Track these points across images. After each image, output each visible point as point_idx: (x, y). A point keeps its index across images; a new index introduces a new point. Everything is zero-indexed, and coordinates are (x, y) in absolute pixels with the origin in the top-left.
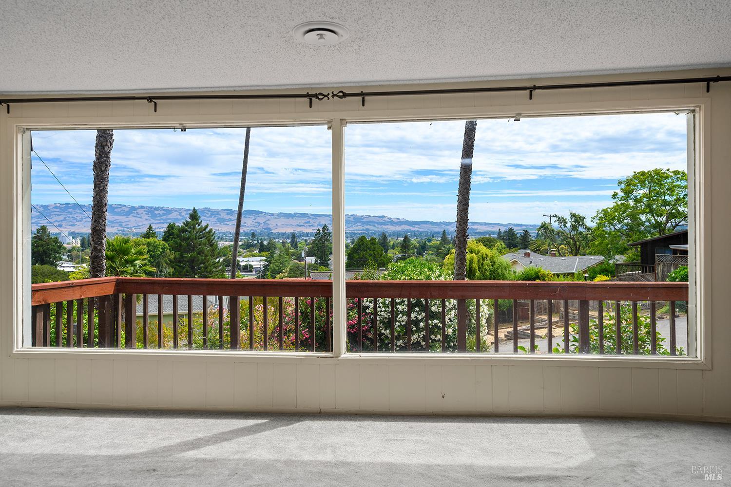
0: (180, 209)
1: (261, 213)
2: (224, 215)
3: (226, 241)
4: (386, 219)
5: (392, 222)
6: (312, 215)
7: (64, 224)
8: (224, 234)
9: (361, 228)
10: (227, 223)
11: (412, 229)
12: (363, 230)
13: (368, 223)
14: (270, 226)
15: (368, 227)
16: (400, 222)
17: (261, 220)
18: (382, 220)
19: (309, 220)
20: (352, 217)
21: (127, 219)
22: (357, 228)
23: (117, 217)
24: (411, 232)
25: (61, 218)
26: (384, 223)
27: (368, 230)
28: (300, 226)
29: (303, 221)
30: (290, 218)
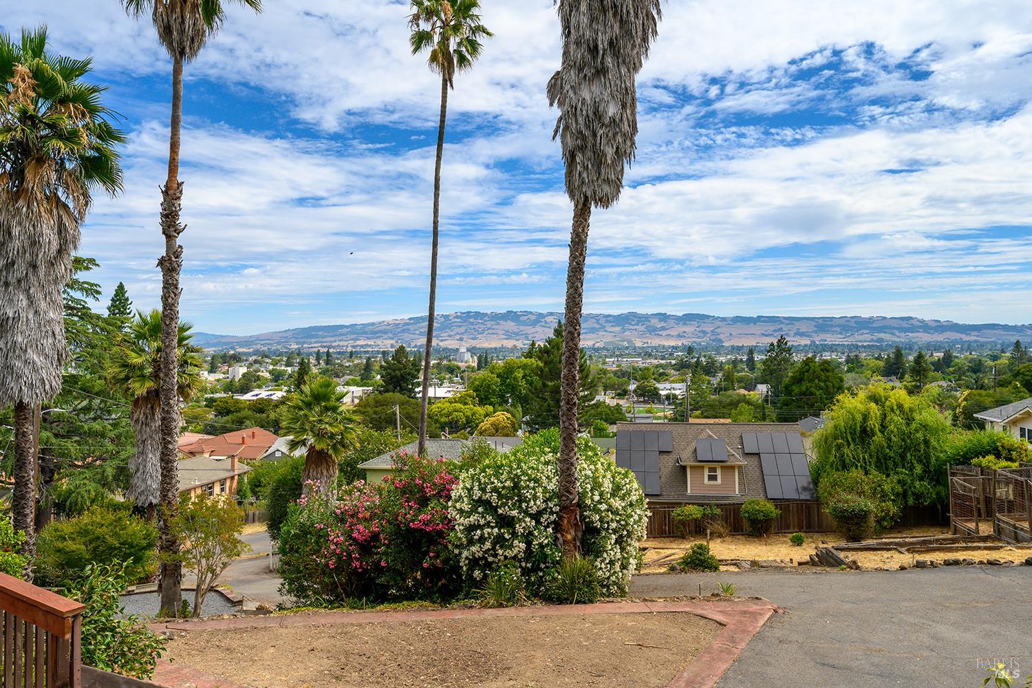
0: (598, 315)
1: (708, 317)
2: (655, 322)
3: (656, 359)
4: (915, 322)
5: (925, 326)
6: (785, 318)
7: (465, 337)
8: (655, 348)
9: (868, 337)
10: (660, 333)
11: (965, 338)
12: (872, 340)
13: (882, 329)
14: (721, 336)
15: (882, 335)
16: (940, 327)
17: (708, 328)
18: (907, 324)
19: (782, 326)
20: (853, 321)
21: (534, 330)
22: (861, 338)
23: (522, 328)
24: (962, 342)
25: (462, 330)
26: (913, 329)
27: (880, 340)
28: (767, 336)
29: (772, 328)
30: (752, 325)
